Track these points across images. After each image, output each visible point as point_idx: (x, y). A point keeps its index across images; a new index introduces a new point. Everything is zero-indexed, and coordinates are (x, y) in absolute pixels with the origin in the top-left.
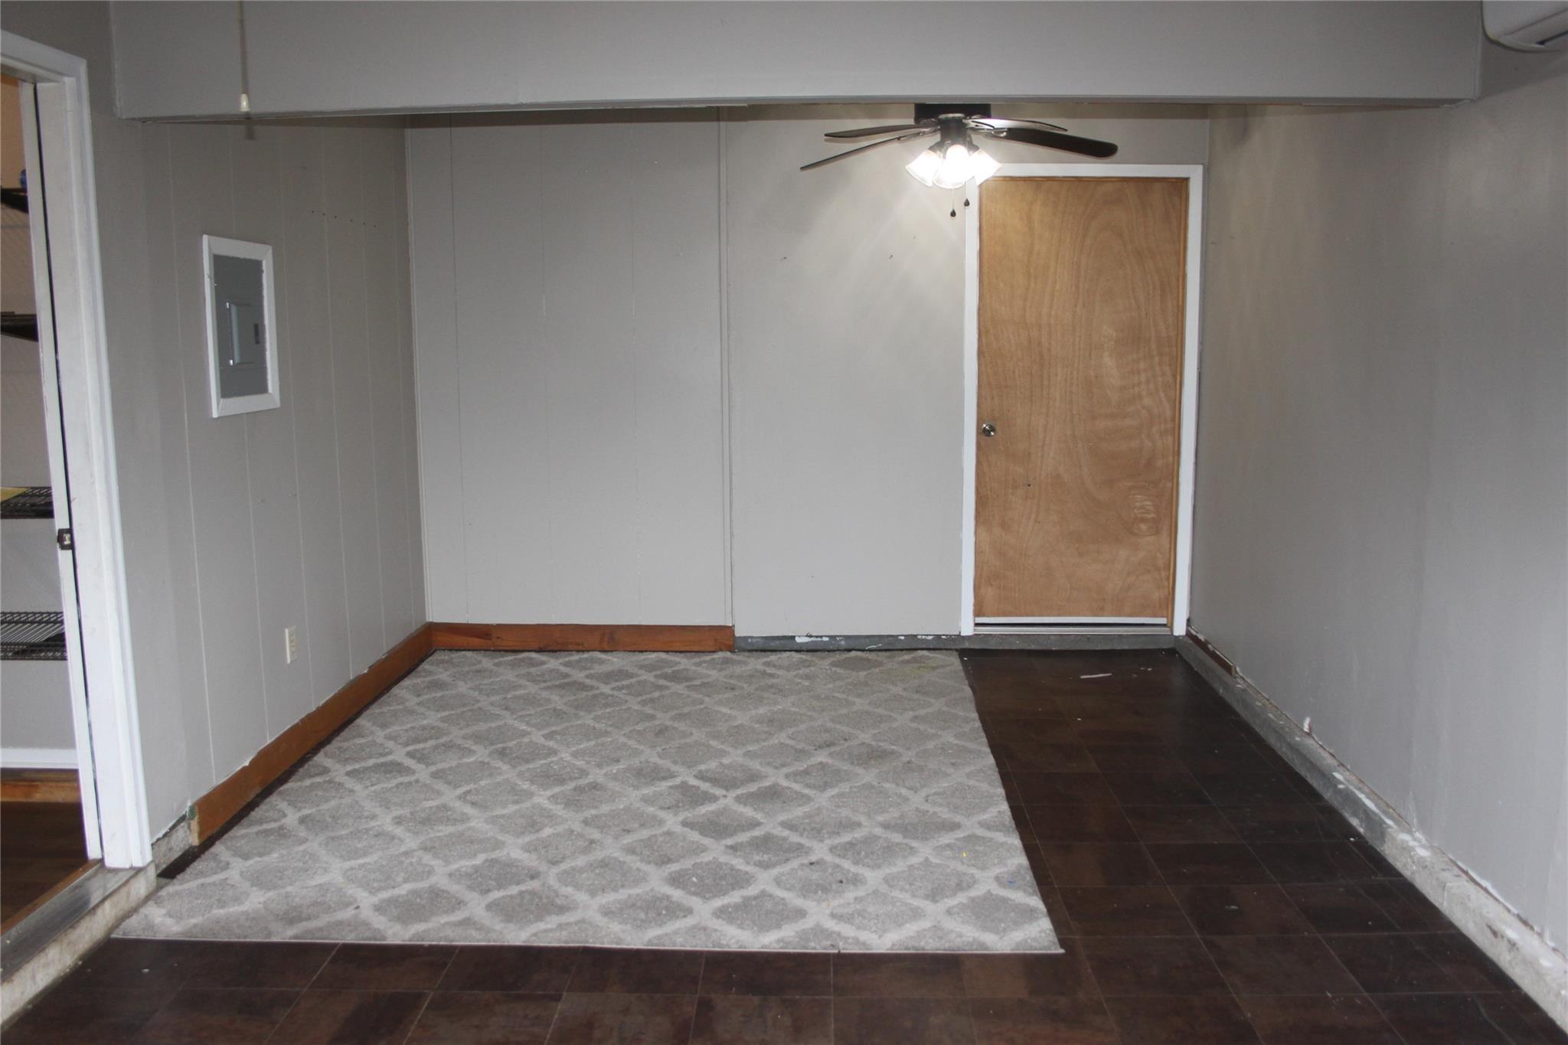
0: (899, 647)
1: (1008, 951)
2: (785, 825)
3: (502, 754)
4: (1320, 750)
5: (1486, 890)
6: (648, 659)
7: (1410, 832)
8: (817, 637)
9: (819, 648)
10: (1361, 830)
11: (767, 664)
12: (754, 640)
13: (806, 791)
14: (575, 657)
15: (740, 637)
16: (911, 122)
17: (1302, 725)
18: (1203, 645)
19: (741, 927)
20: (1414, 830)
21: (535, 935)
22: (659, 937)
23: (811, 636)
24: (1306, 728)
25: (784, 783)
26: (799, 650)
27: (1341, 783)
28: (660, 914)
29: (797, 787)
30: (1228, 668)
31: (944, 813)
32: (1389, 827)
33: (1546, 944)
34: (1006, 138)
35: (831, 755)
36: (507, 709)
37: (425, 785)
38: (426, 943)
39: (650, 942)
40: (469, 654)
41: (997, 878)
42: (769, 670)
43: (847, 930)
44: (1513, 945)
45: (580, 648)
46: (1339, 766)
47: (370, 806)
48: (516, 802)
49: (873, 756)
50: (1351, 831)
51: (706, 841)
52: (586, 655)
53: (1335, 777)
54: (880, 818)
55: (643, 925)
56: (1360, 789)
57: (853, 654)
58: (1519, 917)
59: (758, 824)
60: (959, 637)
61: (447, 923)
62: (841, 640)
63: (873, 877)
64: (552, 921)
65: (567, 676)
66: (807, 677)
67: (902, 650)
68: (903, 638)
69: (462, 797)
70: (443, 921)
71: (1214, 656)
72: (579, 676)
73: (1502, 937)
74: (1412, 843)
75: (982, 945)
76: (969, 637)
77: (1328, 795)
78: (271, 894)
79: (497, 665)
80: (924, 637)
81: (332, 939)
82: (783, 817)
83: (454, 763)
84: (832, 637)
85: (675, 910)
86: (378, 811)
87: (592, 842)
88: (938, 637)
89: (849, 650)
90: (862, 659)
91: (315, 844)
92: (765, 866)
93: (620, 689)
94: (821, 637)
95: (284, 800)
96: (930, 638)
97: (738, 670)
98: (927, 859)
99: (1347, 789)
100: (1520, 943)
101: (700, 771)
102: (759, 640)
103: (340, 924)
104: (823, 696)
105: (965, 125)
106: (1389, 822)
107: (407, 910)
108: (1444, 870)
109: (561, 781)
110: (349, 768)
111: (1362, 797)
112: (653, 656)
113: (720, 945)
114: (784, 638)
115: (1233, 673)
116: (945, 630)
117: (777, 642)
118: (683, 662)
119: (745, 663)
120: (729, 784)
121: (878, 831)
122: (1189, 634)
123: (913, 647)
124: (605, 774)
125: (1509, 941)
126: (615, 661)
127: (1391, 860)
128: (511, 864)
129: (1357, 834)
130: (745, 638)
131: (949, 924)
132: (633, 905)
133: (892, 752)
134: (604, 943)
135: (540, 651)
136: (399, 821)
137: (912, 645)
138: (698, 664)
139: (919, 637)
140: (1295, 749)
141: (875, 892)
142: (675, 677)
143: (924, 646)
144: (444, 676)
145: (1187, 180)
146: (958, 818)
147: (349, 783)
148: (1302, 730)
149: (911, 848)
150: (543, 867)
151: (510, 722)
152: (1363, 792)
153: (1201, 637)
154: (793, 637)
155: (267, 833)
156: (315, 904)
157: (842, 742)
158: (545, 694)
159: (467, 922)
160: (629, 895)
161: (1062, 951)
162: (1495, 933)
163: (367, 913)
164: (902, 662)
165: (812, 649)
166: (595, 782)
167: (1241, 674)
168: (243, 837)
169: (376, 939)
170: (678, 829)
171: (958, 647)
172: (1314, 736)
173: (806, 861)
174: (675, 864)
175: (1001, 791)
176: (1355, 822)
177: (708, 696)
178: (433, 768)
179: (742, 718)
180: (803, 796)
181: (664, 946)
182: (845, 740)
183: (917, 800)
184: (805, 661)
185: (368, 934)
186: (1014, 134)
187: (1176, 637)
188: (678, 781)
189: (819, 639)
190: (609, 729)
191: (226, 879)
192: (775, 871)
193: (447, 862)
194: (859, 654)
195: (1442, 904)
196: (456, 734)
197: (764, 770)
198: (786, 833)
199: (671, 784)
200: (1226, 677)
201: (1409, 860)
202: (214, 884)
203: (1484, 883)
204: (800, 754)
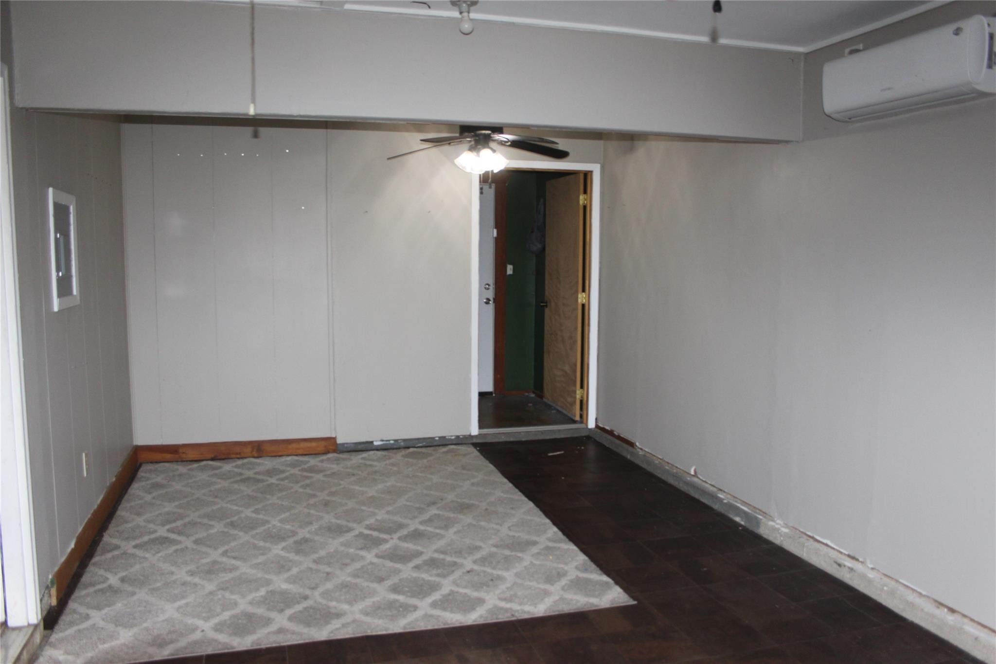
0: (435, 444)
1: (608, 605)
2: (436, 551)
3: (233, 525)
4: (704, 484)
5: (827, 545)
6: (286, 461)
7: (773, 521)
8: (387, 441)
9: (389, 447)
10: (743, 523)
11: (363, 458)
12: (348, 445)
13: (438, 531)
14: (240, 462)
15: (340, 444)
16: (458, 135)
17: (690, 472)
18: (611, 433)
19: (452, 612)
20: (776, 519)
21: (332, 632)
22: (409, 624)
23: (383, 441)
24: (692, 473)
25: (422, 528)
26: (378, 449)
27: (724, 499)
28: (399, 611)
29: (430, 529)
30: (631, 444)
31: (525, 536)
32: (761, 519)
33: (868, 567)
34: (510, 146)
35: (438, 509)
36: (216, 497)
37: (193, 550)
38: (263, 647)
39: (405, 627)
40: (167, 465)
41: (577, 568)
42: (368, 463)
43: (515, 606)
44: (851, 569)
45: (239, 456)
46: (718, 490)
47: (165, 567)
48: (263, 554)
49: (463, 508)
50: (737, 525)
51: (398, 566)
52: (246, 461)
53: (720, 497)
54: (491, 542)
55: (393, 618)
56: (736, 502)
57: (411, 450)
58: (849, 556)
59: (421, 553)
60: (470, 437)
61: (269, 633)
62: (401, 442)
63: (509, 575)
64: (335, 624)
65: (241, 474)
66: (393, 465)
67: (439, 446)
68: (437, 439)
69: (225, 553)
70: (266, 632)
71: (619, 438)
72: (250, 474)
73: (845, 566)
74: (777, 526)
75: (592, 604)
76: (476, 436)
77: (716, 507)
78: (135, 630)
79: (190, 470)
80: (449, 437)
81: (197, 653)
82: (434, 547)
83: (205, 534)
84: (396, 441)
85: (407, 609)
86: (173, 569)
87: (328, 574)
88: (458, 437)
89: (408, 448)
90: (419, 453)
91: (142, 594)
92: (444, 576)
93: (282, 479)
94: (389, 441)
95: (100, 568)
96: (453, 437)
97: (349, 463)
98: (532, 562)
99: (729, 502)
100: (855, 568)
101: (367, 525)
102: (352, 445)
103: (196, 643)
104: (411, 476)
105: (491, 137)
106: (760, 517)
107: (238, 627)
108: (800, 537)
109: (283, 539)
110: (134, 543)
111: (739, 505)
112: (289, 458)
113: (448, 624)
114: (367, 442)
115: (635, 447)
116: (461, 432)
117: (363, 446)
118: (312, 461)
119: (350, 459)
120: (390, 531)
121: (494, 549)
122: (597, 426)
123: (444, 443)
124: (309, 532)
125: (849, 568)
126: (267, 463)
127: (765, 536)
128: (284, 593)
129: (741, 525)
130: (343, 444)
131: (569, 596)
132: (379, 608)
133: (473, 505)
134: (377, 632)
135: (212, 459)
136: (192, 573)
137: (443, 442)
138: (322, 461)
139: (447, 437)
140: (689, 484)
141: (515, 584)
142: (312, 470)
143: (450, 443)
144: (159, 479)
145: (591, 172)
146: (534, 538)
147: (139, 553)
148: (690, 474)
149: (519, 557)
150: (308, 592)
151: (225, 505)
152: (739, 503)
153: (607, 428)
154: (372, 442)
155: (102, 591)
156: (170, 632)
157: (440, 501)
158: (236, 486)
159: (280, 631)
160: (374, 602)
161: (635, 602)
162: (840, 565)
163: (211, 634)
164: (444, 452)
165: (385, 448)
166: (304, 538)
167: (640, 447)
168: (87, 595)
169: (228, 649)
170: (375, 560)
171: (472, 442)
172: (699, 476)
173: (465, 571)
174: (387, 582)
175: (547, 521)
176: (737, 519)
177: (342, 480)
178: (193, 538)
179: (371, 492)
180: (438, 534)
181: (414, 628)
182: (442, 500)
183: (504, 530)
184: (385, 456)
185: (220, 647)
186: (515, 144)
187: (590, 429)
188: (356, 532)
189: (388, 442)
190: (293, 505)
191: (94, 625)
192: (451, 578)
193: (243, 596)
194: (415, 449)
195: (803, 555)
196: (193, 516)
197: (405, 521)
198: (442, 556)
199: (353, 534)
200: (630, 449)
201: (778, 535)
202: (87, 629)
203: (825, 541)
204: (421, 510)
